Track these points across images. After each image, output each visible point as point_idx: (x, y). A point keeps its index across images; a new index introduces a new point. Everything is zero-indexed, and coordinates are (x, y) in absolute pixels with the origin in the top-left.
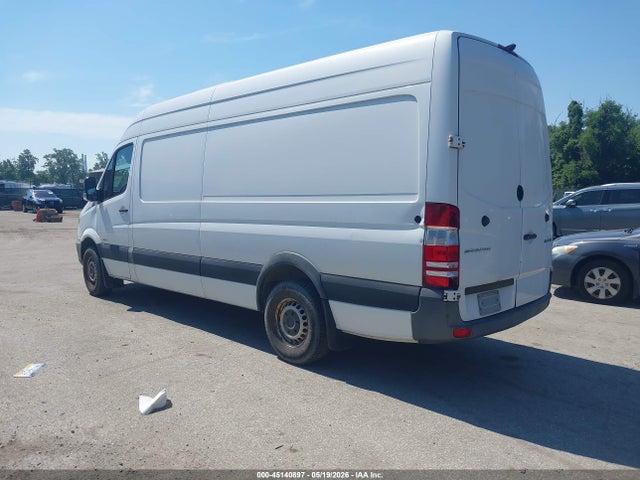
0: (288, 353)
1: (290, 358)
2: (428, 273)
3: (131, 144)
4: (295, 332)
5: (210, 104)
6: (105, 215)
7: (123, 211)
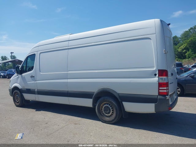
0: (107, 120)
1: (108, 122)
2: (160, 91)
3: (35, 54)
4: (109, 113)
5: (69, 41)
6: (23, 79)
7: (32, 77)
